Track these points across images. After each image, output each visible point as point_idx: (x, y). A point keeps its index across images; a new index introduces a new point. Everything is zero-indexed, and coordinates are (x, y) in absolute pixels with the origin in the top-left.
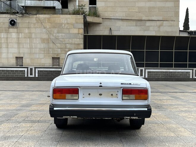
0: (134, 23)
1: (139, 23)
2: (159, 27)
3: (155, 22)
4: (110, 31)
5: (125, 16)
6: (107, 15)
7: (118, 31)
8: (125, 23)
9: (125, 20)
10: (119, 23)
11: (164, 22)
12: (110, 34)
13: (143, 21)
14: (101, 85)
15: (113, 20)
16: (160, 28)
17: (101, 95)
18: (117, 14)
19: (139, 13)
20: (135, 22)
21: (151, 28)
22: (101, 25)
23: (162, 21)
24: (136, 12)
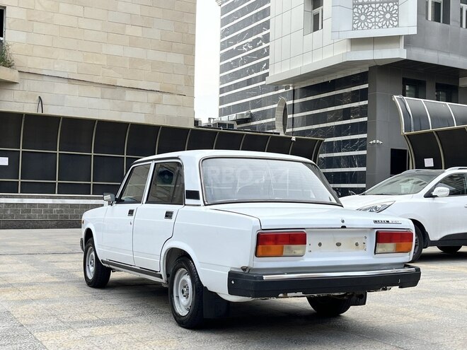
0: (97, 91)
1: (109, 91)
2: (154, 104)
3: (145, 93)
4: (40, 105)
5: (76, 71)
6: (31, 64)
7: (60, 107)
8: (77, 89)
9: (77, 82)
10: (63, 88)
11: (165, 96)
12: (40, 112)
13: (118, 89)
14: (343, 224)
15: (45, 78)
16: (155, 108)
17: (338, 244)
18: (56, 66)
19: (110, 69)
20: (99, 89)
21: (136, 107)
22: (16, 87)
23: (160, 94)
24: (103, 67)
